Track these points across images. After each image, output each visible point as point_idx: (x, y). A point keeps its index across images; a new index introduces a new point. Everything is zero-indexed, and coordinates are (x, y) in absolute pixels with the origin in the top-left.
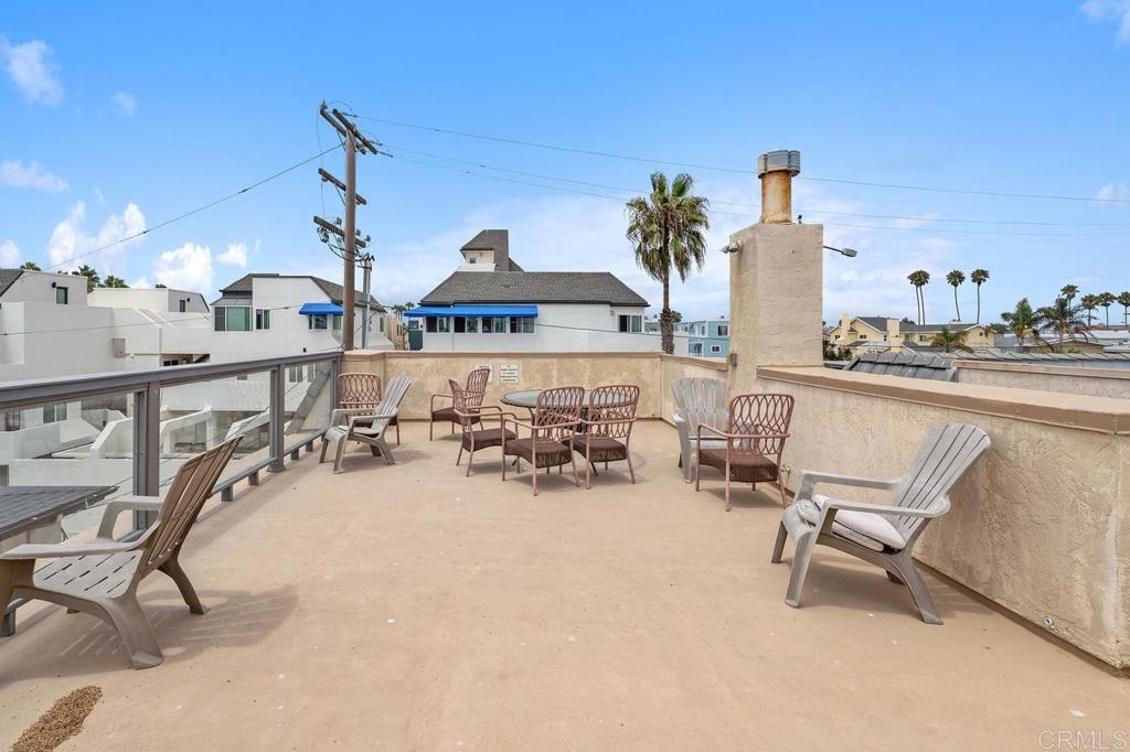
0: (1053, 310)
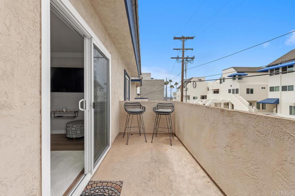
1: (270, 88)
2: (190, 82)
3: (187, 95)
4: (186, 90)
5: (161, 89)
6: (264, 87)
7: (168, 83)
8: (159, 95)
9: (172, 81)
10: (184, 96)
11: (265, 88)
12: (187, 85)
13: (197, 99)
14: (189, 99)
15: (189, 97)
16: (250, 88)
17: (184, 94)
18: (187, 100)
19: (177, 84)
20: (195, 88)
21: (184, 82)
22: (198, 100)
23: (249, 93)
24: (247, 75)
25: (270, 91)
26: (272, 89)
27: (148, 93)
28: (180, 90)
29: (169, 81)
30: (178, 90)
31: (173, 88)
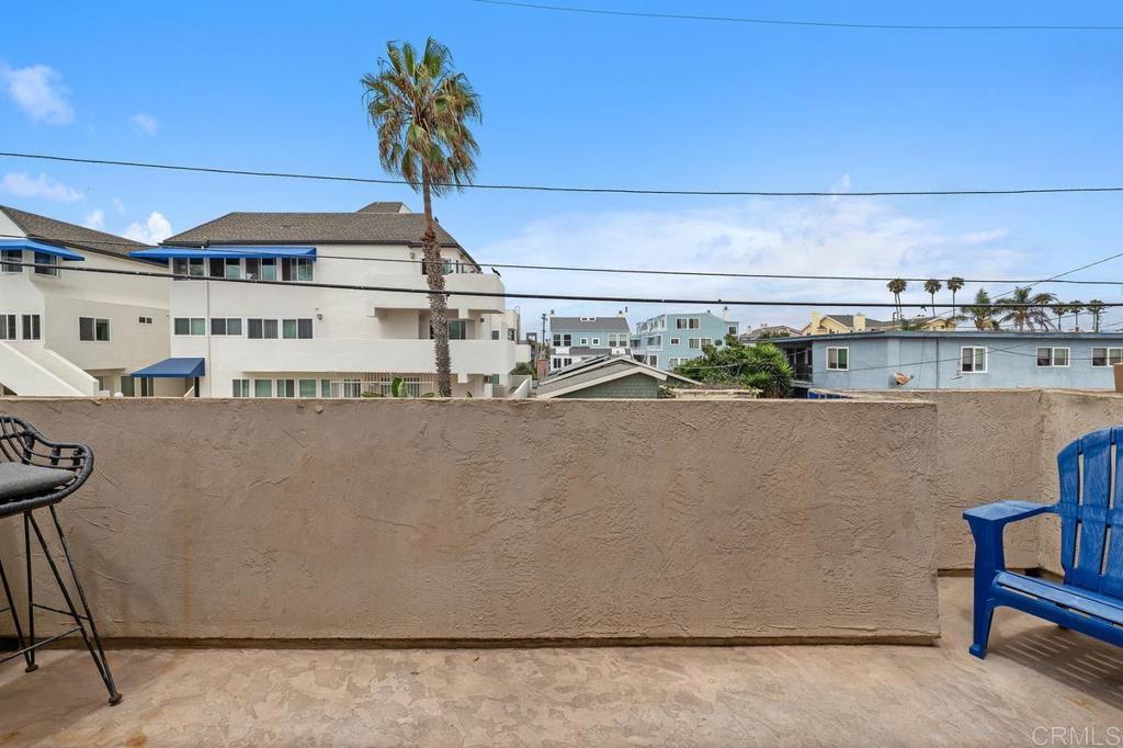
0: (1013, 301)
1: (177, 321)
6: (146, 317)
11: (150, 321)
16: (97, 315)
23: (91, 339)
24: (83, 259)
25: (177, 333)
26: (182, 326)
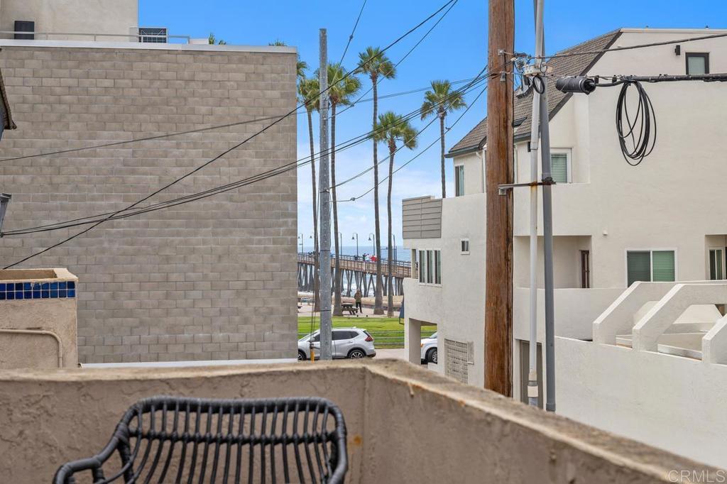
2: (588, 87)
3: (556, 232)
4: (547, 182)
5: (256, 165)
7: (352, 87)
8: (237, 236)
9: (389, 71)
10: (526, 239)
12: (553, 125)
13: (670, 276)
14: (585, 283)
15: (585, 254)
17: (525, 221)
18: (558, 293)
19: (455, 99)
20: (640, 154)
21: (518, 81)
22: (677, 287)
27: (105, 206)
28: (476, 169)
29: (363, 66)
30: (458, 170)
31: (411, 143)
